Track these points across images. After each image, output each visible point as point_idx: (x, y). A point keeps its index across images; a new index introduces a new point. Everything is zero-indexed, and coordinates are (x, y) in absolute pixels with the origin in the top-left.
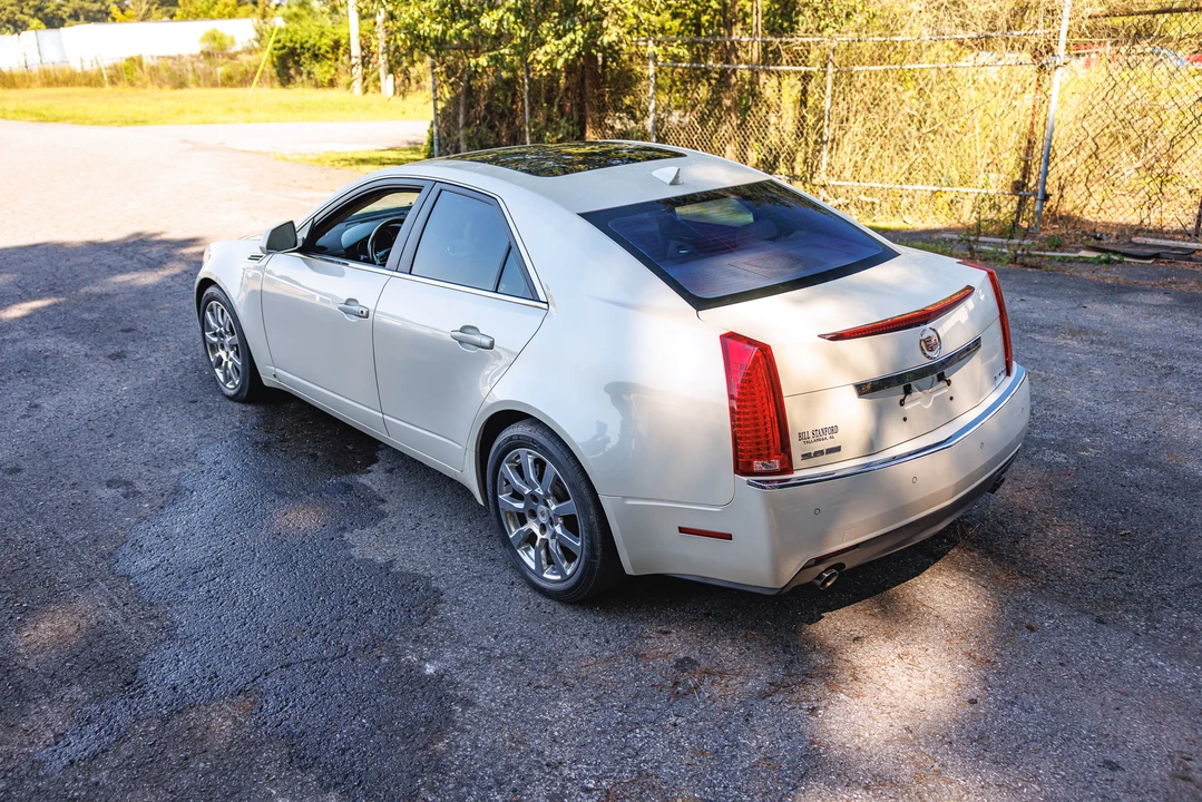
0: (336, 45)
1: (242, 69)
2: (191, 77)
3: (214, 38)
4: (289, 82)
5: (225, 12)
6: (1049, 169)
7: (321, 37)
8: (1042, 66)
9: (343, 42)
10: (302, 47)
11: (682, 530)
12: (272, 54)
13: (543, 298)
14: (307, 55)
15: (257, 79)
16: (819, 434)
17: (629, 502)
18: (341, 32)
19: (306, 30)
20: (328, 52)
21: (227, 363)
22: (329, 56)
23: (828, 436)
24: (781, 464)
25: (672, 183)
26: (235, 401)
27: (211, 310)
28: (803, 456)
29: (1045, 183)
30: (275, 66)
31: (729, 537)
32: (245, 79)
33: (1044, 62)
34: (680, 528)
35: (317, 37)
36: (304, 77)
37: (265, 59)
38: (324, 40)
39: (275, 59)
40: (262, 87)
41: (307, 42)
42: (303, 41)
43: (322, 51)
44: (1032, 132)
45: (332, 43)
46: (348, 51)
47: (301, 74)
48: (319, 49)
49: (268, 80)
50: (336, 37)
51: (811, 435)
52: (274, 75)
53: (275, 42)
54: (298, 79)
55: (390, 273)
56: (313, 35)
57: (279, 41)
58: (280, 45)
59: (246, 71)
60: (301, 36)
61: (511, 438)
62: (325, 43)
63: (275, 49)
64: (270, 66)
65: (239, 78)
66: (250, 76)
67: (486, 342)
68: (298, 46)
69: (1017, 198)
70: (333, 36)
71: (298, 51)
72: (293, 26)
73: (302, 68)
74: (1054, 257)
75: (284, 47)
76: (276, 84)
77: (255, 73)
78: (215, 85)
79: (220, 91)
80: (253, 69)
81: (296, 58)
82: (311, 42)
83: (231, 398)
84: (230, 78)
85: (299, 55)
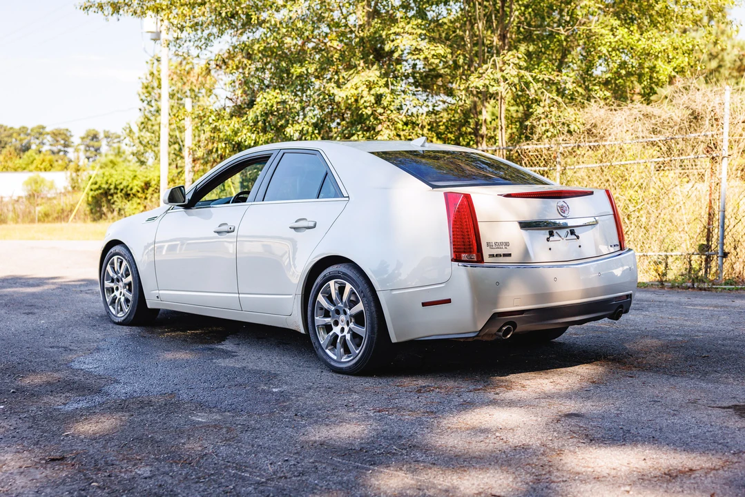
0: (147, 185)
1: (59, 208)
2: (10, 215)
3: (36, 182)
4: (101, 217)
5: (42, 167)
6: (726, 233)
7: (133, 179)
8: (713, 158)
9: (153, 183)
10: (116, 188)
11: (424, 304)
12: (88, 194)
13: (345, 195)
14: (119, 195)
15: (72, 217)
16: (499, 245)
17: (394, 292)
18: (151, 176)
19: (121, 174)
20: (138, 192)
21: (120, 299)
22: (139, 195)
23: (504, 247)
24: (477, 258)
25: (422, 146)
26: (123, 325)
27: (112, 264)
28: (490, 255)
29: (723, 244)
30: (89, 204)
31: (448, 301)
32: (63, 216)
33: (714, 155)
34: (423, 304)
35: (130, 180)
36: (116, 213)
37: (82, 199)
38: (135, 182)
39: (90, 199)
40: (76, 222)
41: (121, 183)
42: (117, 183)
43: (134, 191)
44: (711, 207)
45: (143, 184)
46: (157, 190)
47: (113, 211)
48: (131, 189)
49: (82, 217)
50: (148, 179)
51: (494, 244)
52: (88, 212)
53: (92, 184)
54: (110, 215)
55: (250, 203)
56: (127, 178)
57: (96, 183)
58: (97, 186)
59: (62, 210)
60: (115, 179)
61: (325, 276)
62: (137, 185)
63: (92, 190)
64: (85, 205)
65: (55, 215)
66: (65, 214)
67: (311, 224)
68: (112, 187)
69: (704, 257)
70: (144, 179)
71: (112, 191)
72: (108, 171)
73: (114, 206)
74: (725, 289)
75: (100, 188)
76: (89, 219)
77: (71, 211)
78: (32, 221)
79: (37, 226)
80: (69, 208)
81: (109, 197)
82: (125, 184)
83: (119, 324)
84: (47, 215)
85: (112, 195)
